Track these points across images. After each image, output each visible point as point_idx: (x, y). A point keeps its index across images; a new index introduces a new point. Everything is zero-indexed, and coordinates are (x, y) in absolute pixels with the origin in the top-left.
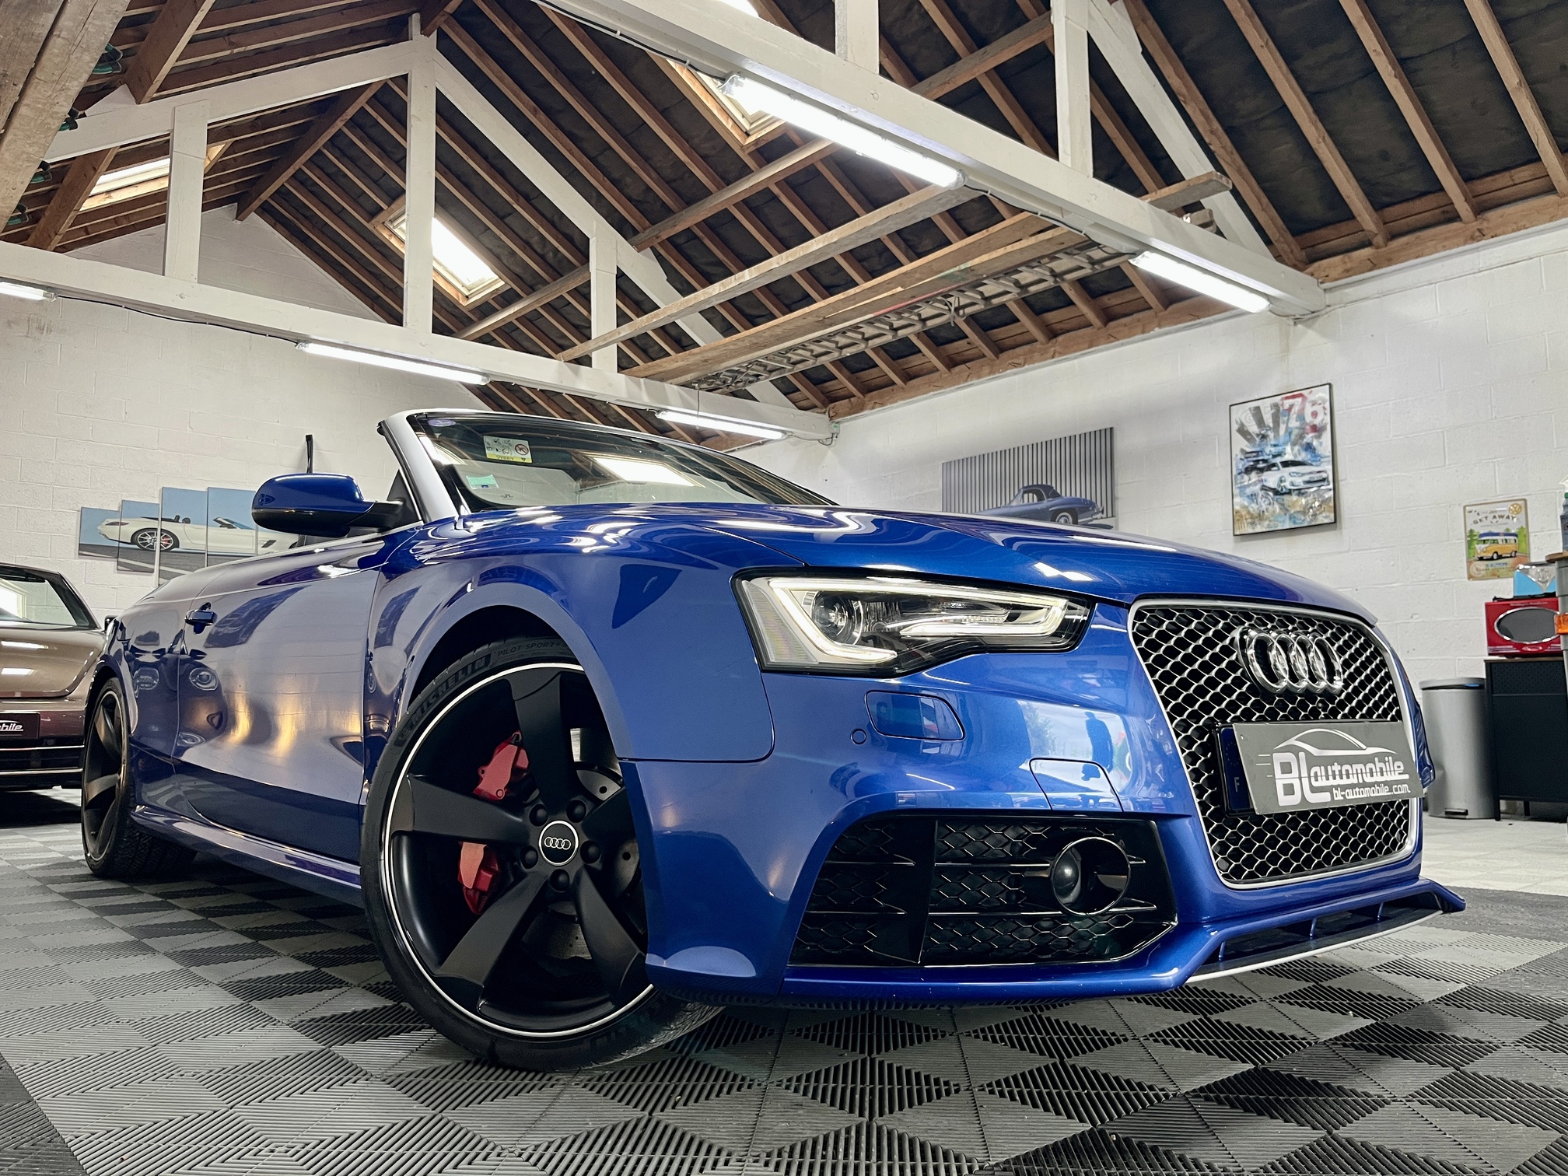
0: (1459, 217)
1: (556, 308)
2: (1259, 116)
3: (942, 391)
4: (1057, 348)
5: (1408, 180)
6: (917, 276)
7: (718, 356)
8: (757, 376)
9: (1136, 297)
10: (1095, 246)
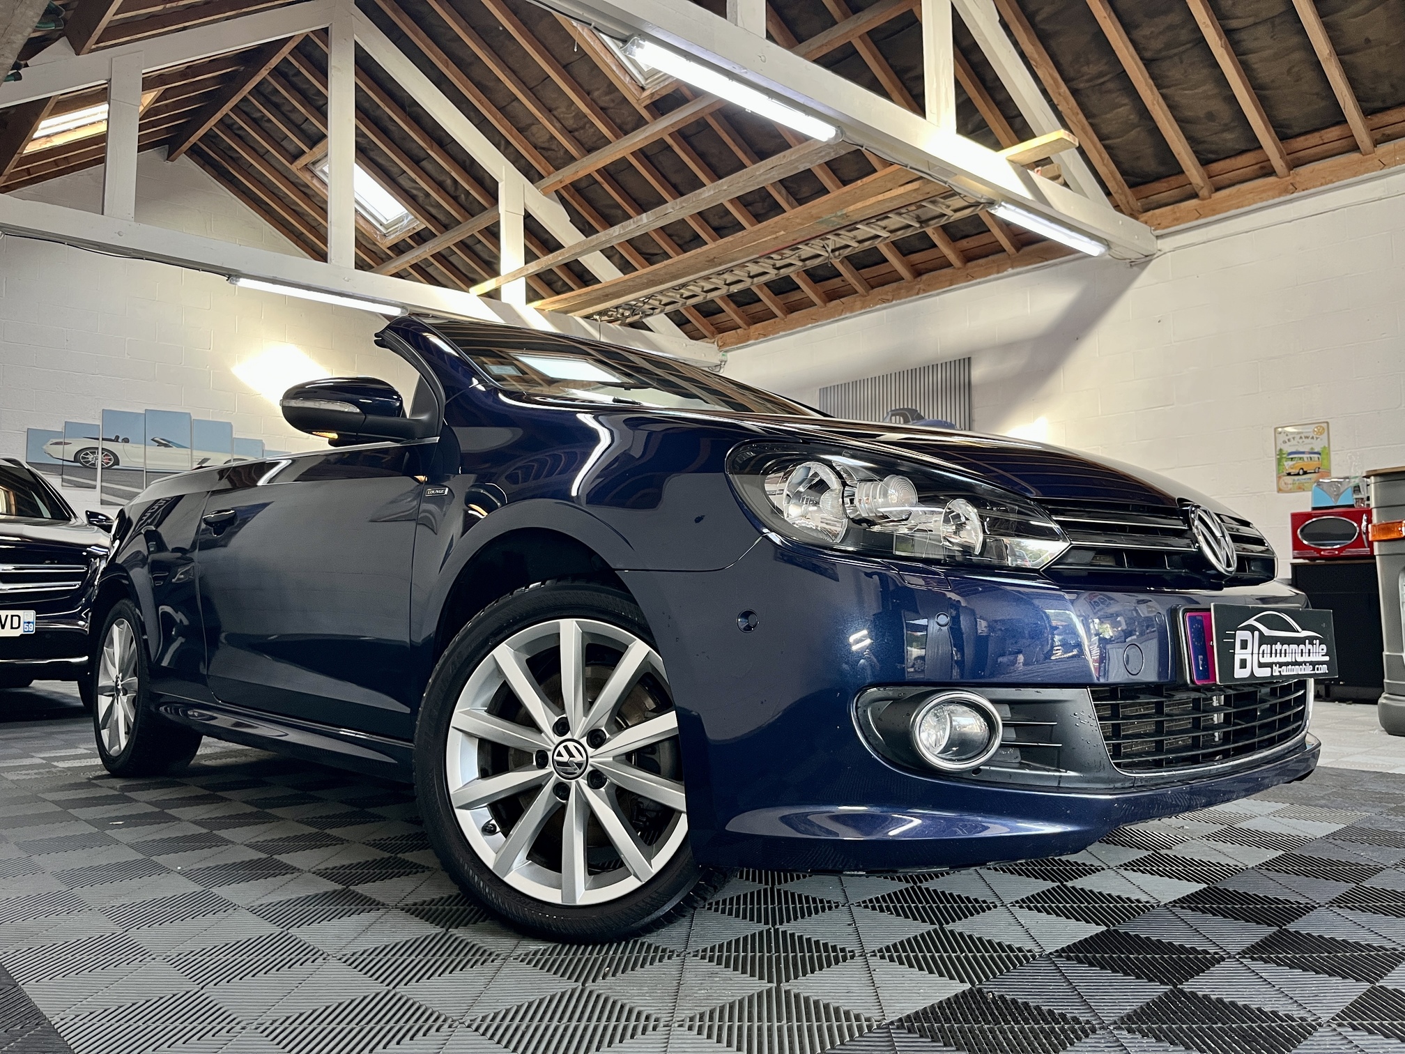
0: (1275, 172)
1: (468, 245)
2: (1100, 81)
3: (820, 323)
4: (922, 286)
5: (1231, 138)
6: (798, 221)
7: (618, 292)
8: (653, 309)
9: (993, 240)
10: (956, 195)
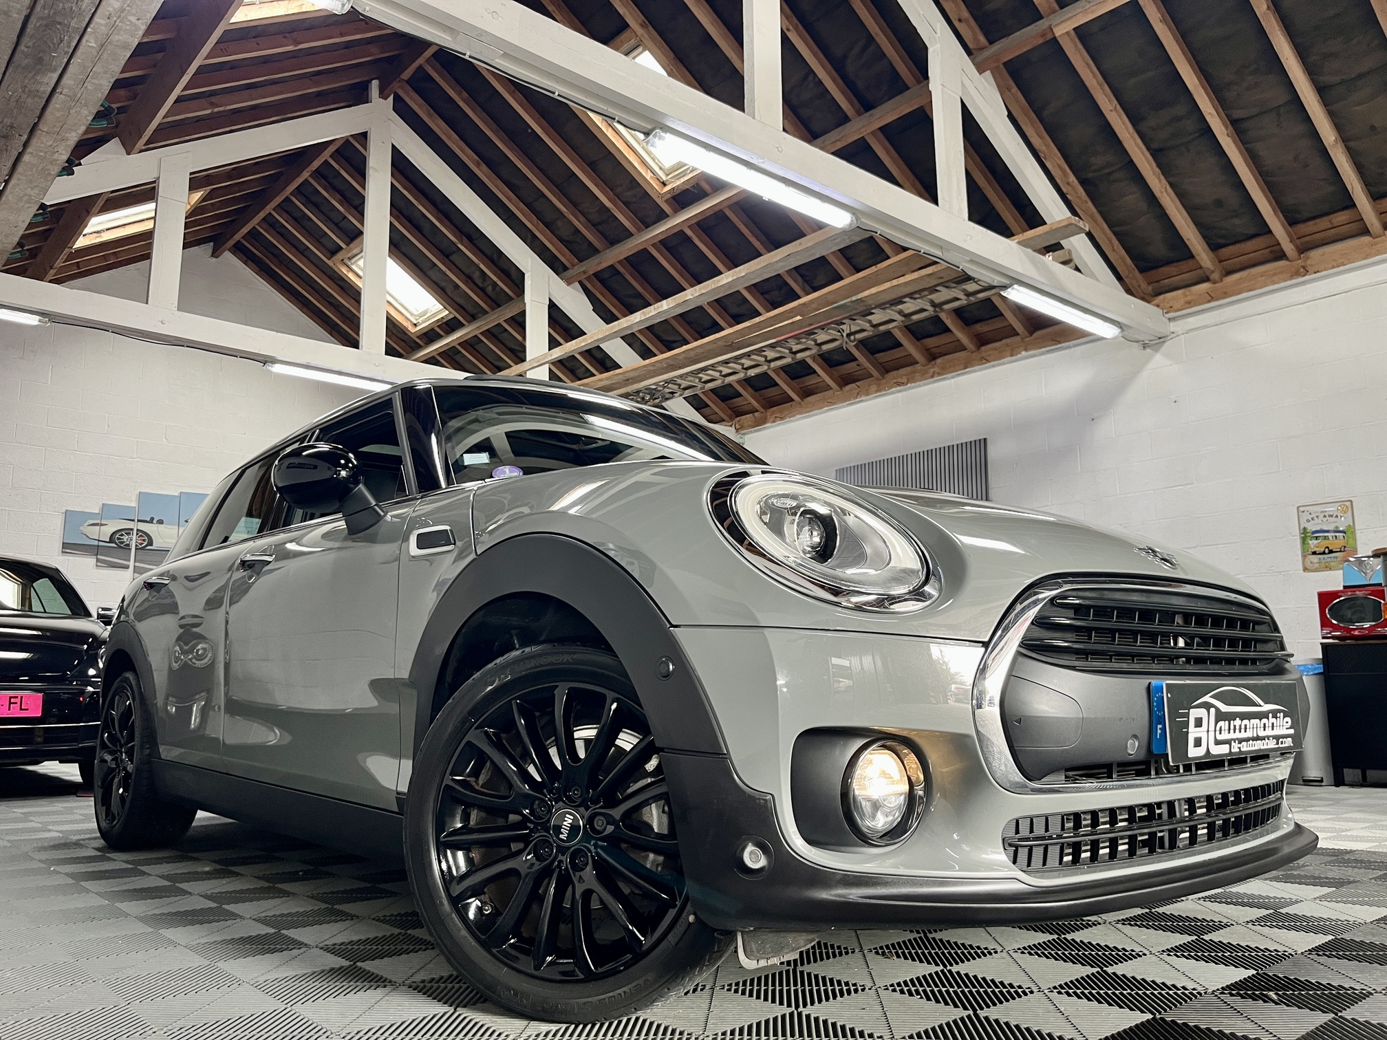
0: (1285, 255)
1: (494, 334)
2: (1107, 171)
3: (835, 407)
4: (936, 369)
5: (1241, 224)
6: (814, 306)
7: (638, 376)
8: (672, 393)
9: (1005, 325)
10: (970, 280)
